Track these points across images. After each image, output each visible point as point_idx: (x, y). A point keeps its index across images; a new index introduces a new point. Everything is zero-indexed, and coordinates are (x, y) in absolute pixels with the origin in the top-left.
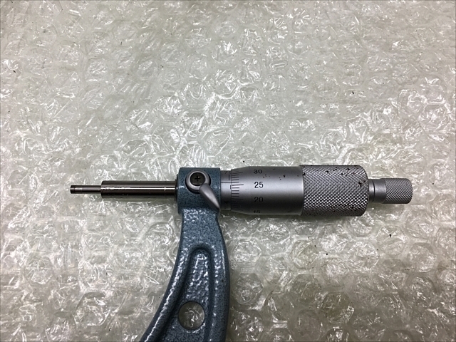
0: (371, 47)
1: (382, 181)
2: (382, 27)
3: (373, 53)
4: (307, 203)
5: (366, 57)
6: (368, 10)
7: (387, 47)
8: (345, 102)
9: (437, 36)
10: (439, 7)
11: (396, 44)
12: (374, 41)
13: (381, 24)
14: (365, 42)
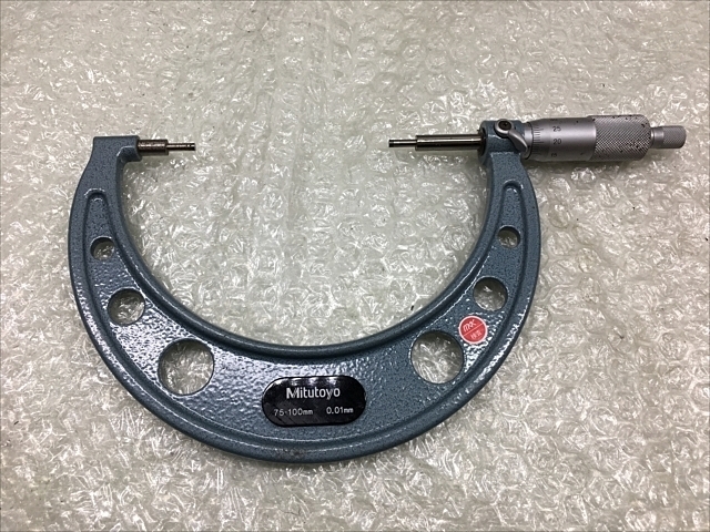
0: (622, 46)
1: (659, 129)
2: (633, 27)
3: (623, 52)
4: (599, 147)
5: (617, 54)
6: (620, 11)
7: (636, 47)
8: (596, 93)
9: (685, 40)
10: (688, 12)
11: (645, 44)
12: (625, 41)
13: (631, 25)
14: (616, 41)
